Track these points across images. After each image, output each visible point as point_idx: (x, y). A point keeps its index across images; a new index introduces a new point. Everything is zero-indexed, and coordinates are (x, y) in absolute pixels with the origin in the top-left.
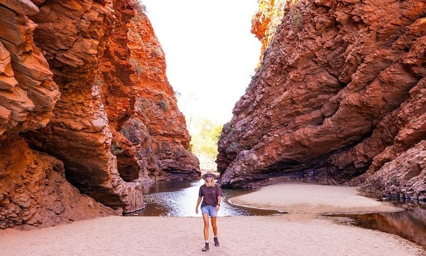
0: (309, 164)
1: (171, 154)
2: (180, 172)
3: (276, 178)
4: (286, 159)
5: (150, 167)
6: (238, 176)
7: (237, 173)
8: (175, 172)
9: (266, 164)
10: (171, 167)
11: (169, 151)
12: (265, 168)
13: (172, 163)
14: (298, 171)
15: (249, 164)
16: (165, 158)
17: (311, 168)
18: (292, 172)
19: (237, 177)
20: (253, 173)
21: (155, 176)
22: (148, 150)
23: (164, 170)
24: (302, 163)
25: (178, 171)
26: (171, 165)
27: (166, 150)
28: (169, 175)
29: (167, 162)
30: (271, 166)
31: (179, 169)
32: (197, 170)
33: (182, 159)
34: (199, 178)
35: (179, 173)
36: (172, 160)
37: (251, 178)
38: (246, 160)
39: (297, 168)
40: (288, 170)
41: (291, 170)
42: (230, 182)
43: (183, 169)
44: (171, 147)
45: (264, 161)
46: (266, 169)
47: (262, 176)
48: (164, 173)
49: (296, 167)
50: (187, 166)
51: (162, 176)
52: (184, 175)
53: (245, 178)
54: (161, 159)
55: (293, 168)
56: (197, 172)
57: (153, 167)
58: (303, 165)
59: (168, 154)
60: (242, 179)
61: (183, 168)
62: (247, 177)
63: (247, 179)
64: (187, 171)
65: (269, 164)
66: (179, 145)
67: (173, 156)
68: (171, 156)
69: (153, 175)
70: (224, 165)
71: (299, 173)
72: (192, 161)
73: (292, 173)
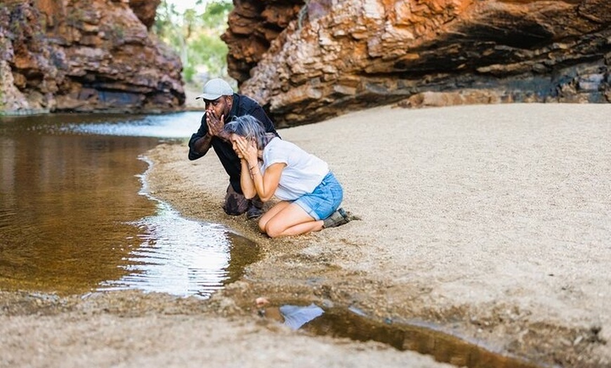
0: (586, 42)
1: (95, 33)
2: (123, 87)
3: (447, 94)
4: (504, 15)
5: (22, 64)
6: (303, 83)
7: (298, 68)
8: (110, 86)
9: (417, 37)
10: (96, 72)
11: (90, 23)
12: (410, 51)
13: (98, 60)
14: (535, 73)
15: (350, 37)
16: (77, 44)
17: (591, 61)
18: (512, 73)
19: (296, 85)
20: (362, 73)
21: (44, 94)
22: (19, 11)
23: (75, 79)
24: (561, 40)
25: (118, 86)
26: (96, 65)
27: (80, 22)
28: (90, 96)
29: (82, 57)
30: (435, 45)
31: (119, 80)
32: (176, 86)
33: (130, 49)
34: (178, 109)
35: (120, 91)
36: (98, 52)
37: (351, 92)
38: (337, 19)
39: (536, 57)
40: (497, 67)
41: (510, 67)
42: (269, 105)
43: (131, 81)
44: (98, 13)
45: (412, 24)
46: (414, 56)
47: (392, 87)
48: (76, 88)
49: (530, 54)
50: (144, 72)
51: (68, 98)
52: (134, 98)
53: (327, 91)
54: (65, 46)
55: (518, 60)
56: (174, 92)
57: (35, 64)
58: (563, 46)
59: (89, 33)
60: (317, 95)
61: (132, 77)
62: (338, 89)
63: (337, 95)
64: (143, 86)
65: (430, 36)
66: (124, 8)
67: (103, 39)
68: (96, 40)
69: (38, 89)
70: (251, 50)
71: (539, 79)
72: (160, 60)
73: (509, 79)
